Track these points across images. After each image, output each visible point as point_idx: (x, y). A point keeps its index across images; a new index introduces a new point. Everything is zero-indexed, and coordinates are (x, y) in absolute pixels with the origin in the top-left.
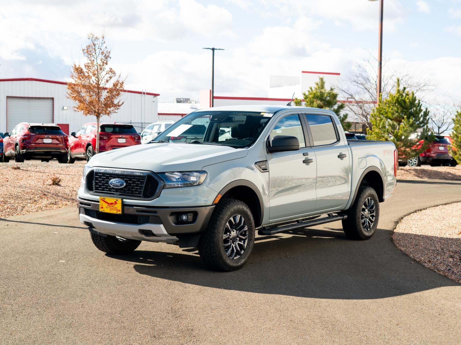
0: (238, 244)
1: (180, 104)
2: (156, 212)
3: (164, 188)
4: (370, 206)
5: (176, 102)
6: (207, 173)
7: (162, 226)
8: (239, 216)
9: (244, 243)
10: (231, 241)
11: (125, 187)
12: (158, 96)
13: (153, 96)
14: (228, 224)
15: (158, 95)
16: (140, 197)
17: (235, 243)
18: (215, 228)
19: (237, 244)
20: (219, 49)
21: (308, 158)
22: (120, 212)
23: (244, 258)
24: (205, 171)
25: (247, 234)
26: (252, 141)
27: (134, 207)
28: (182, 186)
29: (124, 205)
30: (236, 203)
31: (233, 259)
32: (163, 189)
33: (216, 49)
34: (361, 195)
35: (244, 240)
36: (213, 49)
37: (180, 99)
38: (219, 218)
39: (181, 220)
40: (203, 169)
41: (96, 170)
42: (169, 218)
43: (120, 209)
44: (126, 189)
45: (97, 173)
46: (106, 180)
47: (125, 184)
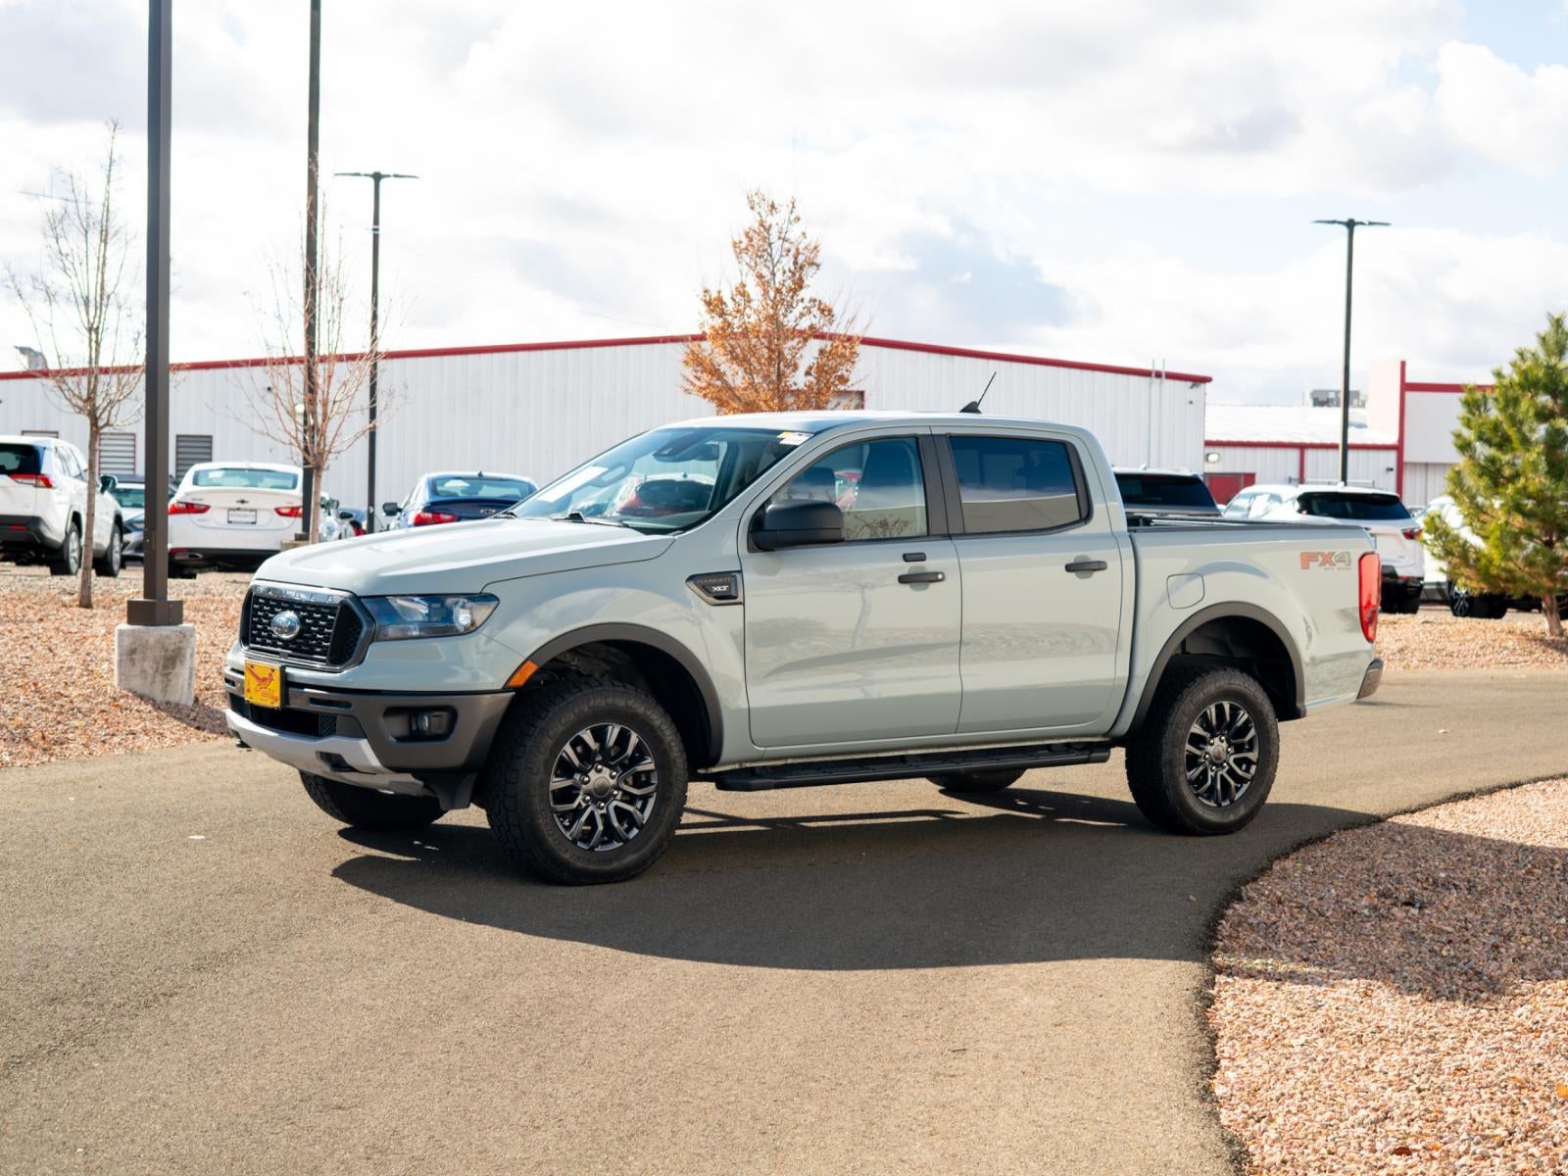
0: (616, 808)
1: (1325, 409)
2: (348, 705)
3: (374, 638)
4: (1233, 730)
5: (1311, 402)
6: (497, 599)
7: (364, 744)
8: (618, 727)
9: (642, 810)
10: (587, 797)
11: (300, 635)
12: (1208, 384)
13: (1190, 384)
14: (568, 749)
15: (1206, 380)
16: (324, 661)
17: (602, 804)
19: (610, 808)
20: (1371, 224)
21: (923, 568)
22: (277, 705)
23: (636, 851)
24: (492, 595)
25: (653, 782)
27: (306, 690)
28: (423, 634)
29: (287, 683)
30: (604, 691)
31: (592, 849)
32: (372, 641)
33: (1362, 223)
34: (1184, 692)
35: (645, 798)
36: (1351, 225)
37: (1327, 392)
39: (418, 730)
40: (487, 590)
41: (256, 587)
42: (382, 722)
43: (277, 693)
44: (301, 641)
45: (257, 597)
46: (270, 615)
47: (298, 628)
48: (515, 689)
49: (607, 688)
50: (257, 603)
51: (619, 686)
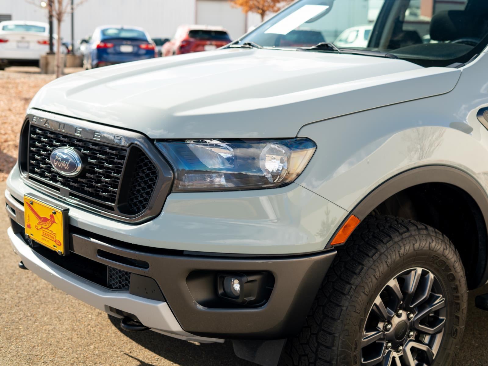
0: (413, 349)
2: (145, 265)
6: (314, 145)
8: (419, 270)
9: (430, 344)
10: (390, 344)
11: (82, 174)
14: (378, 300)
16: (111, 209)
17: (401, 348)
18: (334, 320)
19: (408, 349)
22: (60, 248)
24: (308, 140)
26: (472, 47)
27: (92, 240)
30: (411, 235)
32: (171, 191)
35: (432, 336)
38: (348, 286)
39: (225, 294)
40: (302, 134)
41: (32, 116)
42: (184, 286)
43: (60, 236)
44: (84, 181)
45: (34, 127)
46: (48, 147)
47: (80, 166)
48: (336, 248)
49: (413, 233)
50: (35, 133)
51: (422, 229)
